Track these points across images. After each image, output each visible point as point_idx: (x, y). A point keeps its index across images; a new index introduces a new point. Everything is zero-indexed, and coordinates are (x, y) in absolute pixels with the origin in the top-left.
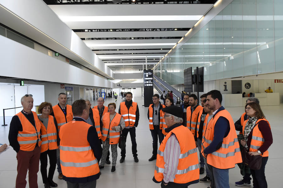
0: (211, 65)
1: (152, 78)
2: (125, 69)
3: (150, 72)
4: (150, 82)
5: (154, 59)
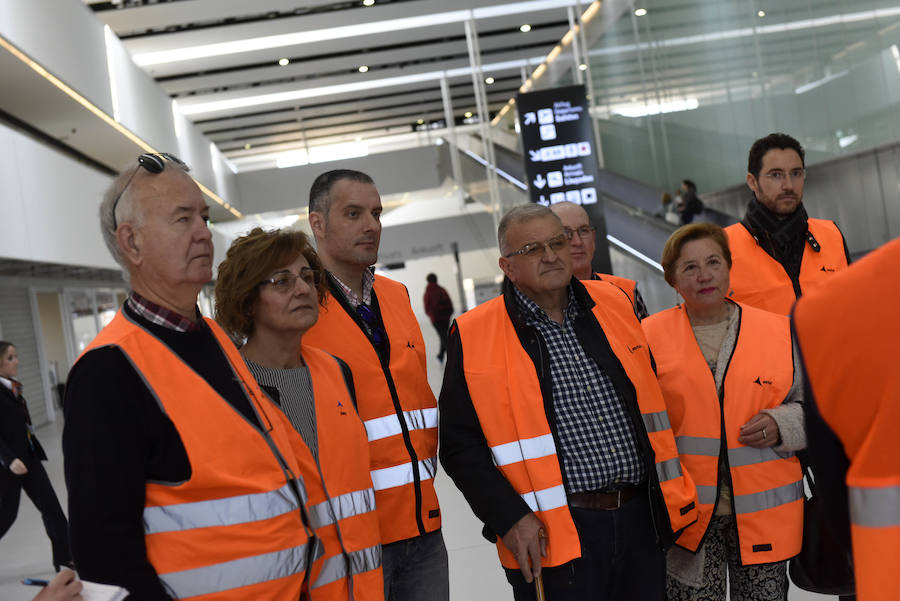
1: (584, 149)
2: (309, 134)
3: (568, 104)
4: (573, 177)
5: (526, 28)
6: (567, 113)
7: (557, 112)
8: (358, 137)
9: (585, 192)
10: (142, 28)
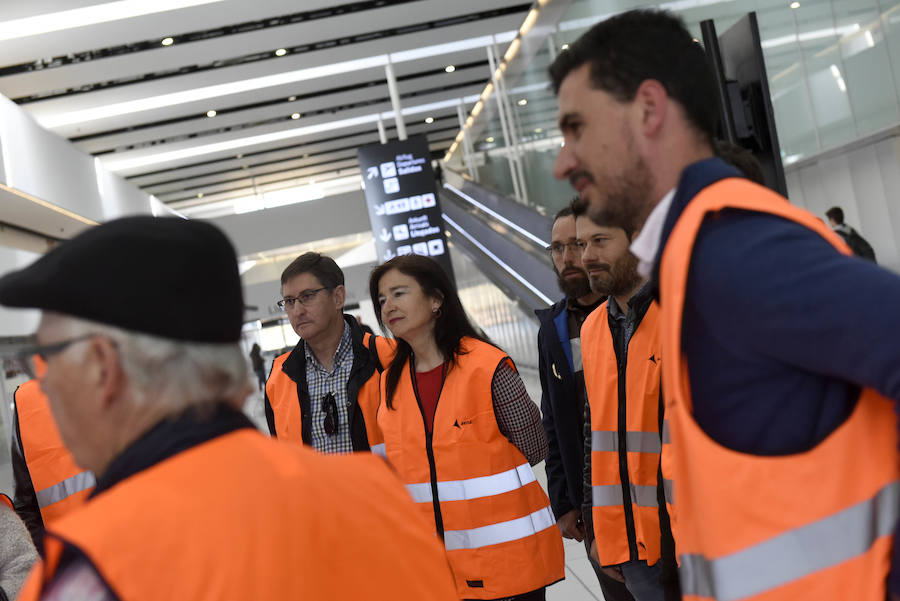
0: (869, 40)
1: (428, 200)
2: (258, 180)
3: (410, 157)
4: (419, 229)
5: (450, 69)
6: (411, 166)
7: (400, 165)
8: (312, 180)
9: (432, 243)
10: (63, 88)
